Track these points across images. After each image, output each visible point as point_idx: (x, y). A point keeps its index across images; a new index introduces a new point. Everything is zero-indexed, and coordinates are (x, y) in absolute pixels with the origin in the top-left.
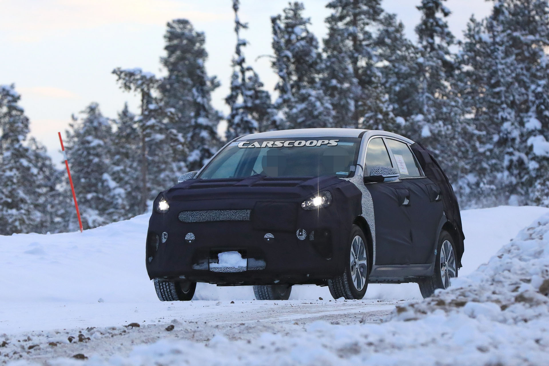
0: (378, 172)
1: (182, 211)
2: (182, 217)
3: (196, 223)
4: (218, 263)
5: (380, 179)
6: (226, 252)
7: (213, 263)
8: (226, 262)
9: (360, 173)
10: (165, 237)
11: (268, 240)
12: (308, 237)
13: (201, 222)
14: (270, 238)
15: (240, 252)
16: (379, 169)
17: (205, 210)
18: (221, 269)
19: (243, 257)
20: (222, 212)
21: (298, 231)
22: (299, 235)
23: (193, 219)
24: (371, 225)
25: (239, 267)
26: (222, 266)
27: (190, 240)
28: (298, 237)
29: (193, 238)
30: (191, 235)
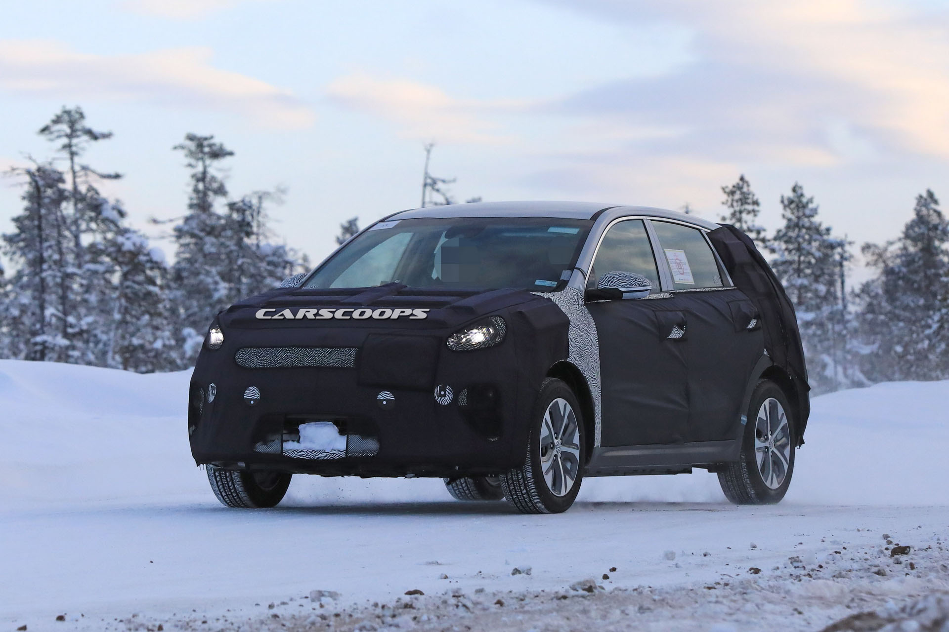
0: (612, 282)
1: (242, 348)
2: (242, 357)
3: (263, 369)
4: (298, 441)
5: (615, 295)
6: (312, 423)
7: (290, 442)
8: (312, 441)
9: (578, 283)
10: (214, 391)
11: (385, 403)
12: (455, 400)
13: (272, 368)
14: (388, 400)
15: (336, 423)
16: (614, 277)
17: (280, 347)
18: (303, 453)
19: (341, 432)
20: (307, 351)
21: (437, 389)
22: (438, 396)
23: (259, 362)
24: (592, 378)
25: (333, 450)
26: (305, 447)
27: (252, 399)
28: (437, 399)
29: (257, 396)
30: (253, 390)
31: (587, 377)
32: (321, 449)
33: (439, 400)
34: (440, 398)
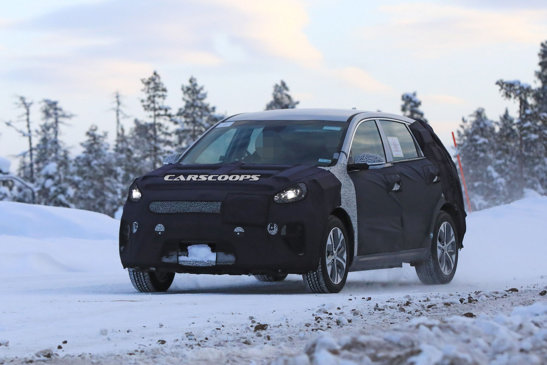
0: (363, 159)
1: (153, 201)
2: (153, 207)
3: (166, 214)
4: (187, 256)
5: (364, 167)
6: (196, 245)
7: (183, 256)
8: (195, 256)
9: (343, 160)
10: (136, 227)
11: (238, 234)
12: (279, 232)
13: (172, 213)
14: (240, 232)
15: (210, 245)
16: (364, 157)
17: (176, 201)
18: (190, 263)
19: (213, 251)
20: (192, 204)
21: (269, 225)
23: (164, 210)
24: (353, 216)
25: (208, 261)
26: (191, 259)
27: (160, 231)
28: (269, 232)
29: (163, 229)
30: (160, 226)
31: (351, 216)
32: (201, 260)
33: (270, 232)
34: (270, 231)
